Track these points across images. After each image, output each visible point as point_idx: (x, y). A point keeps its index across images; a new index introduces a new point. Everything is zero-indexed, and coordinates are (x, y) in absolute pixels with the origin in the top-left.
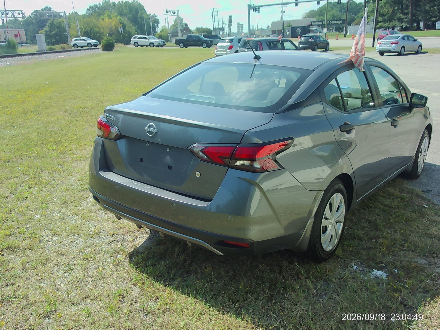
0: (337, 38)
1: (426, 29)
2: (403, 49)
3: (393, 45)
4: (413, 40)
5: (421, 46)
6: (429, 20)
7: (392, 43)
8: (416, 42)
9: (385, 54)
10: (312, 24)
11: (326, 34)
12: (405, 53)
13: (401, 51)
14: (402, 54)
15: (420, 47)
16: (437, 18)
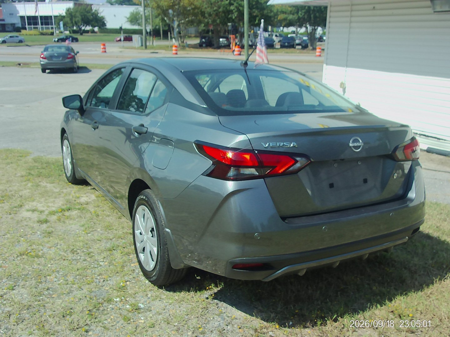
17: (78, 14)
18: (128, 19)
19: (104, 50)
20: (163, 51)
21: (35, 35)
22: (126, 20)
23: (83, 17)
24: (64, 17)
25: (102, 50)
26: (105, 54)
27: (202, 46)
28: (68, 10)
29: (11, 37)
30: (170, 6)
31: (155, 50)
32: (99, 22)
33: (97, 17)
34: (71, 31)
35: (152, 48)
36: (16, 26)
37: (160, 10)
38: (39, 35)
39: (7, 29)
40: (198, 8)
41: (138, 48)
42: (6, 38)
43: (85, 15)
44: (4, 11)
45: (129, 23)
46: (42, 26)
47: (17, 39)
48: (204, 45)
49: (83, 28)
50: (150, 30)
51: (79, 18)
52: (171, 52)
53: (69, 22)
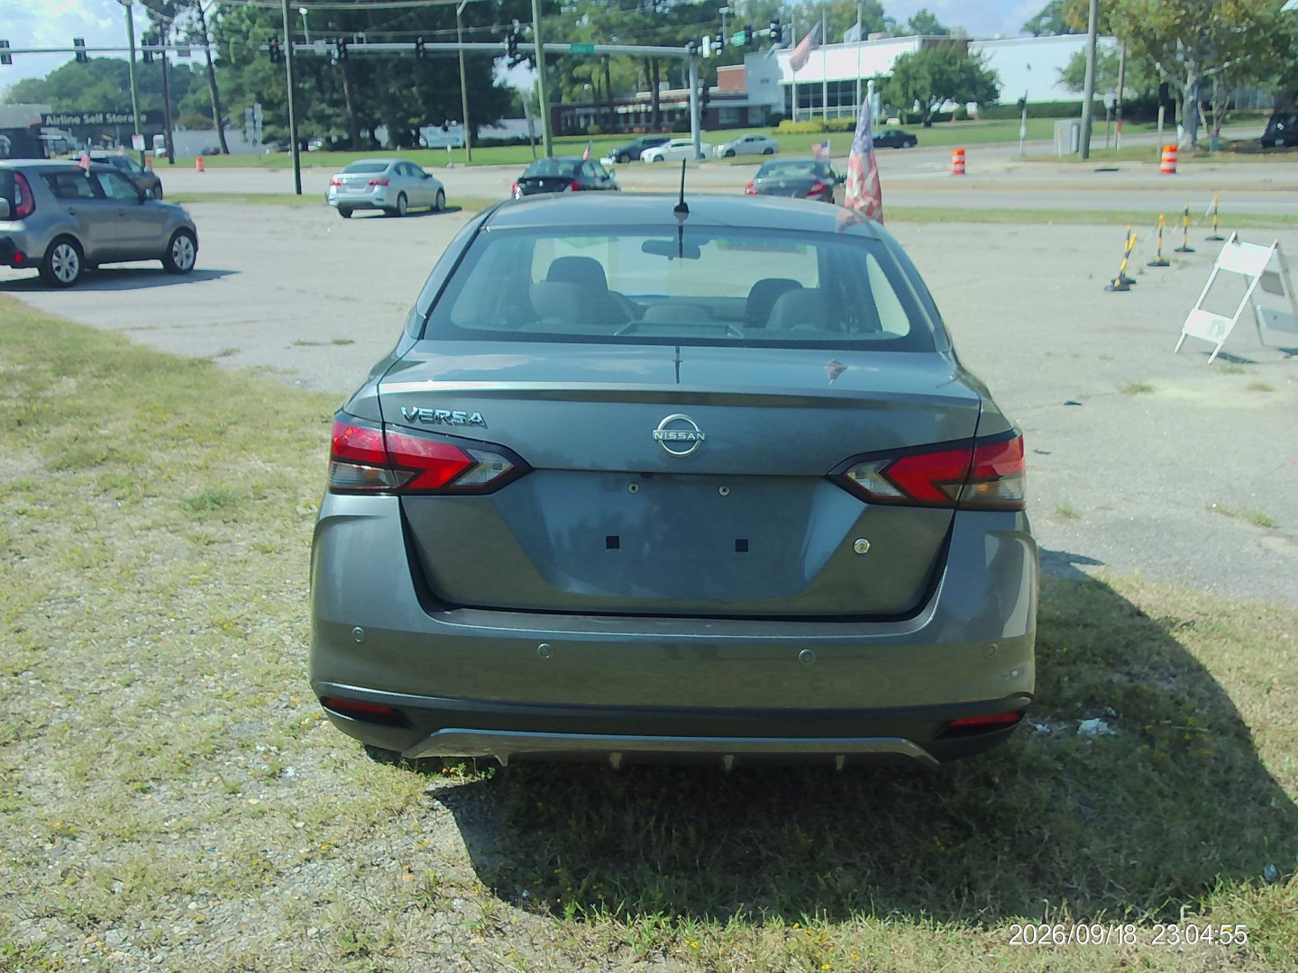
0: (200, 165)
1: (398, 148)
2: (402, 199)
3: (377, 188)
4: (422, 174)
5: (441, 191)
6: (403, 122)
7: (372, 184)
8: (428, 180)
9: (355, 213)
10: (47, 123)
11: (142, 152)
12: (408, 210)
13: (398, 204)
14: (403, 212)
15: (441, 194)
16: (423, 117)
17: (924, 71)
18: (1064, 73)
19: (959, 167)
20: (1137, 165)
21: (809, 133)
22: (1058, 76)
23: (937, 76)
24: (888, 80)
25: (953, 167)
26: (960, 178)
27: (1273, 144)
28: (901, 61)
29: (747, 140)
30: (1174, 26)
31: (1113, 161)
32: (980, 88)
33: (977, 75)
34: (905, 119)
35: (1106, 155)
36: (774, 110)
37: (1141, 42)
38: (818, 132)
39: (752, 120)
40: (1267, 28)
41: (1066, 159)
42: (735, 143)
43: (941, 73)
44: (750, 73)
45: (1065, 85)
46: (832, 109)
47: (761, 146)
48: (1279, 142)
49: (934, 108)
50: (1115, 101)
51: (925, 82)
52: (1155, 167)
53: (899, 93)
